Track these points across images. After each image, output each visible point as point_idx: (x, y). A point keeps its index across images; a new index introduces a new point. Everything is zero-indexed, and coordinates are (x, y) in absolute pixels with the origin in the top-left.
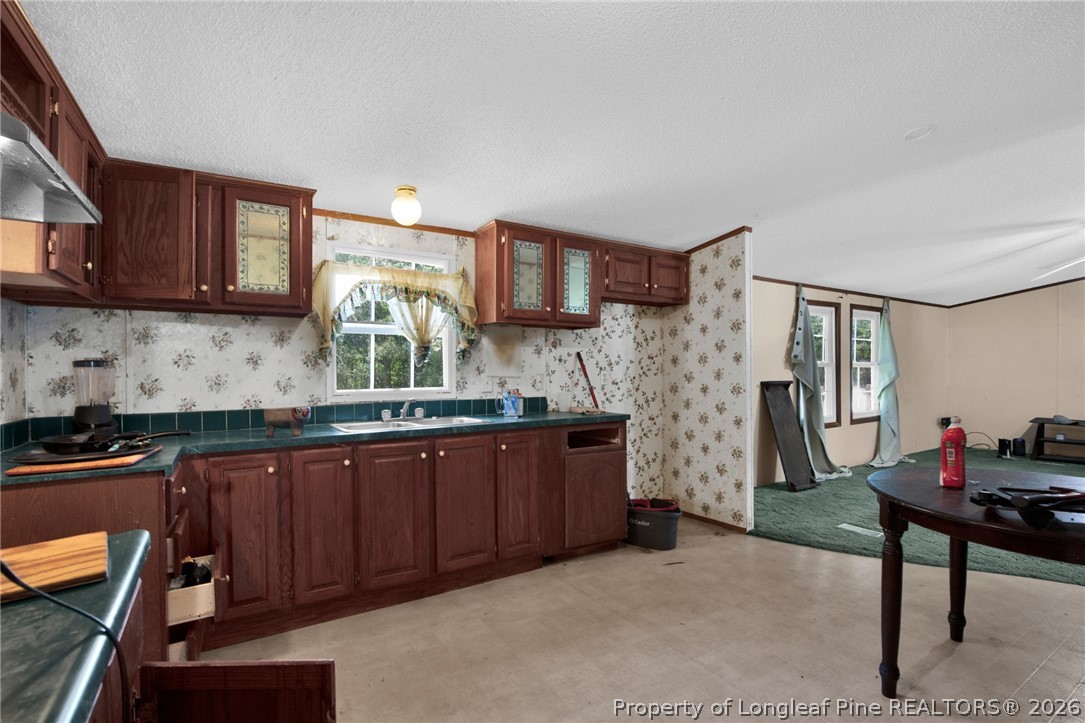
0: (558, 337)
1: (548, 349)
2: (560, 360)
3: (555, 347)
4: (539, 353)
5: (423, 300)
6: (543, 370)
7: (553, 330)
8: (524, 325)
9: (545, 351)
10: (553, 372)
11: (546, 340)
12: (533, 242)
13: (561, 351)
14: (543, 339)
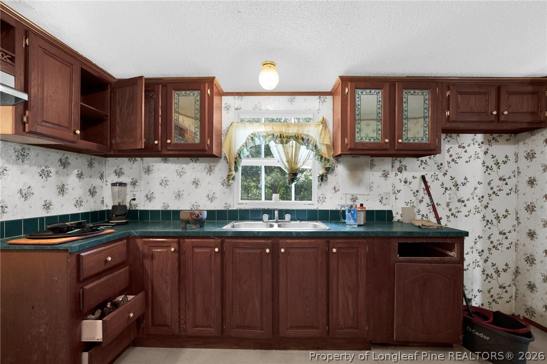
0: (404, 163)
1: (394, 174)
2: (406, 182)
3: (401, 172)
4: (386, 176)
5: (293, 143)
6: (390, 189)
7: (399, 159)
8: (372, 156)
9: (392, 175)
10: (399, 191)
11: (393, 167)
12: (373, 89)
13: (405, 175)
14: (390, 166)
